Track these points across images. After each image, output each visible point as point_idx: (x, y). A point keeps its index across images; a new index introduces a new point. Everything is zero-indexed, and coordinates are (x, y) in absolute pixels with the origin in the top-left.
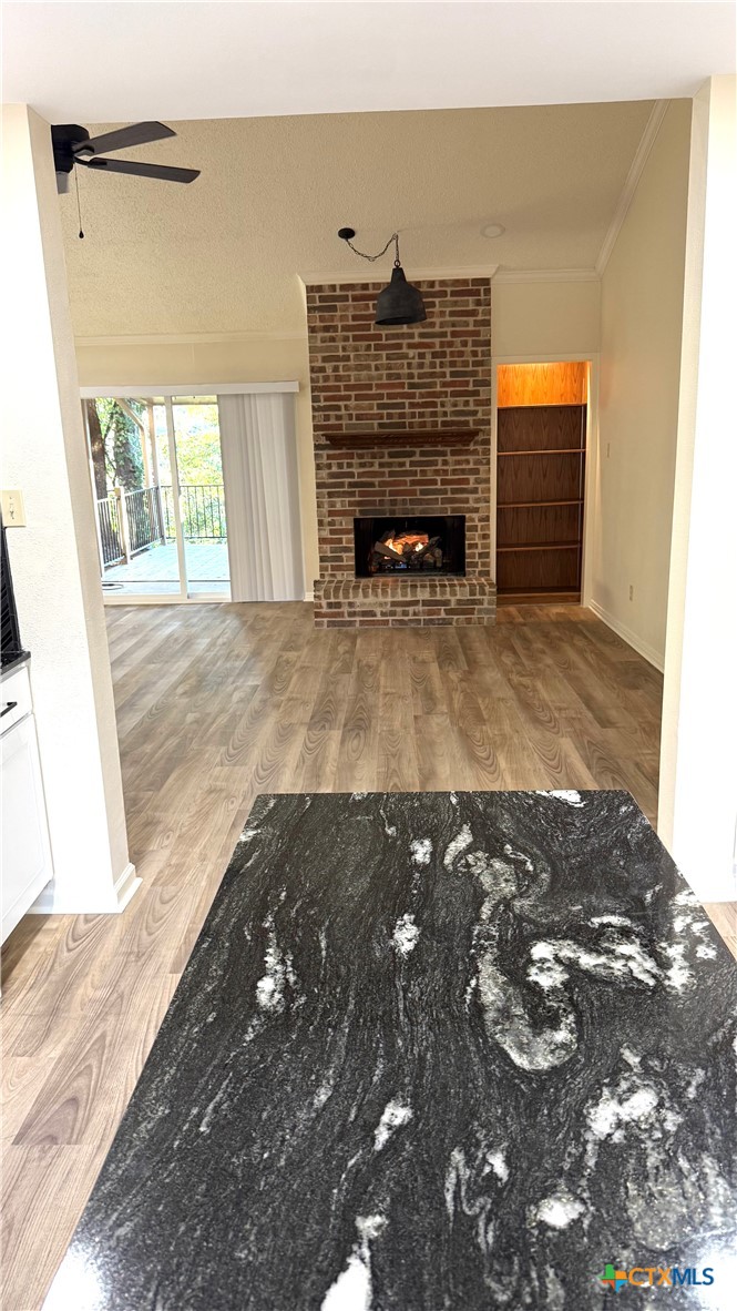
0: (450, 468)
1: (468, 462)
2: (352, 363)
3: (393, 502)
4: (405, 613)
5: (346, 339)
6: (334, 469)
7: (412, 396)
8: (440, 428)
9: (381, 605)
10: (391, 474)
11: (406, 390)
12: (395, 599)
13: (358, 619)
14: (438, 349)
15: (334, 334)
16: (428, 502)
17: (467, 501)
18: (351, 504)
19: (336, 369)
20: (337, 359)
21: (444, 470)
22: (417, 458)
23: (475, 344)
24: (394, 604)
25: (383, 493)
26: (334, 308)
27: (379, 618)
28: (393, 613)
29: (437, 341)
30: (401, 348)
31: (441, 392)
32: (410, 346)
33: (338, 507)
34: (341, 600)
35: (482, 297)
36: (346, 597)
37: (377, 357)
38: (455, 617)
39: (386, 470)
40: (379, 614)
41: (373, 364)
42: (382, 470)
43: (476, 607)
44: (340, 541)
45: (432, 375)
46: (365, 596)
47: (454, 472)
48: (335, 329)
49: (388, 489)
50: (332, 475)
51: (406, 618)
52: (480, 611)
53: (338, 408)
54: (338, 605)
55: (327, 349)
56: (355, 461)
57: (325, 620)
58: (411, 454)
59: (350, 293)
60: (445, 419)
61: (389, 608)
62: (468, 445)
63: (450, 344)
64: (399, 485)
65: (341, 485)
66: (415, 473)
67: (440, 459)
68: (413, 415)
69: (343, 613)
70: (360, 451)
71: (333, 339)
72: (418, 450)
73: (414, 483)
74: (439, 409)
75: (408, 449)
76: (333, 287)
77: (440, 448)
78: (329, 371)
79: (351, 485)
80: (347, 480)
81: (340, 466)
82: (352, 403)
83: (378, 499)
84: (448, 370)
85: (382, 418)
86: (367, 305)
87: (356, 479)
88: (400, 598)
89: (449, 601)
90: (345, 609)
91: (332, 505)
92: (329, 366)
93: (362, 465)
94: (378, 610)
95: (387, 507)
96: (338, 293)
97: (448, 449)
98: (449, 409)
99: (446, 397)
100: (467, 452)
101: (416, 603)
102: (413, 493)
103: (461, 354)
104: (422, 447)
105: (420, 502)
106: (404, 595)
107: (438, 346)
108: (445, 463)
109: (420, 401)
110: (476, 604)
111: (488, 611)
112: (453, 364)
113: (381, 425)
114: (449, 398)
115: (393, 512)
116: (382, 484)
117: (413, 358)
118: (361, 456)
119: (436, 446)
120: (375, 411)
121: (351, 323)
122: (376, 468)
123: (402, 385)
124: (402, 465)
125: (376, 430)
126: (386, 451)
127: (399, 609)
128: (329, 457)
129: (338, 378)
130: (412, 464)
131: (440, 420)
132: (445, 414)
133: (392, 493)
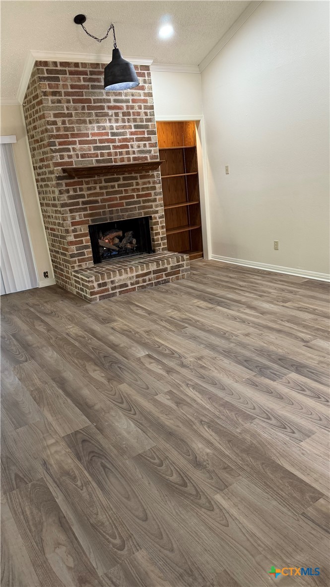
0: (140, 187)
1: (149, 182)
2: (74, 118)
3: (111, 212)
4: (144, 281)
5: (68, 101)
6: (72, 193)
7: (113, 141)
8: (132, 162)
9: (130, 278)
10: (108, 193)
11: (110, 137)
12: (138, 273)
13: (117, 291)
14: (125, 110)
15: (60, 98)
16: (131, 210)
17: (151, 207)
18: (85, 216)
19: (64, 122)
20: (63, 115)
21: (137, 189)
22: (121, 182)
23: (146, 108)
24: (137, 276)
25: (104, 207)
26: (57, 79)
27: (130, 287)
28: (137, 283)
29: (124, 105)
30: (104, 109)
31: (131, 138)
32: (110, 108)
33: (78, 219)
34: (106, 280)
35: (147, 78)
36: (109, 277)
37: (90, 115)
38: (171, 277)
39: (104, 191)
40: (129, 284)
41: (88, 119)
42: (102, 191)
43: (181, 269)
44: (81, 242)
45: (124, 127)
46: (121, 275)
47: (143, 189)
48: (59, 93)
49: (107, 204)
50: (70, 197)
51: (145, 284)
52: (183, 271)
53: (69, 150)
54: (105, 284)
55: (56, 108)
56: (85, 186)
57: (98, 296)
58: (117, 180)
59: (67, 69)
60: (134, 156)
61: (135, 279)
62: (149, 172)
63: (132, 108)
64: (113, 201)
65: (78, 204)
66: (121, 192)
67: (134, 182)
68: (116, 154)
69: (108, 289)
70: (87, 180)
71: (59, 101)
72: (121, 177)
73: (121, 198)
74: (130, 149)
75: (115, 176)
76: (55, 63)
77: (133, 175)
78: (60, 124)
79: (84, 203)
80: (81, 200)
81: (75, 190)
82: (78, 146)
83: (101, 211)
84: (132, 124)
85: (97, 156)
86: (79, 78)
87: (86, 199)
88: (140, 272)
89: (167, 268)
90: (109, 286)
91: (73, 218)
92: (59, 120)
93: (89, 189)
94: (129, 283)
95: (108, 216)
96: (59, 68)
97: (138, 175)
98: (136, 149)
99: (133, 141)
100: (148, 176)
101: (148, 273)
102: (121, 205)
103: (139, 114)
104: (124, 174)
105: (126, 210)
106: (142, 270)
107: (125, 108)
108: (137, 184)
109: (119, 144)
110: (180, 267)
111: (186, 270)
112: (135, 120)
113: (98, 161)
114: (135, 143)
115: (111, 218)
116: (103, 200)
117: (112, 116)
118: (87, 183)
119: (131, 174)
120: (93, 152)
121: (70, 90)
122: (98, 190)
123: (107, 134)
124: (113, 187)
125: (95, 165)
126: (103, 178)
127: (141, 279)
128: (67, 185)
129: (66, 129)
130: (119, 186)
131: (132, 156)
132: (134, 153)
133: (110, 206)
